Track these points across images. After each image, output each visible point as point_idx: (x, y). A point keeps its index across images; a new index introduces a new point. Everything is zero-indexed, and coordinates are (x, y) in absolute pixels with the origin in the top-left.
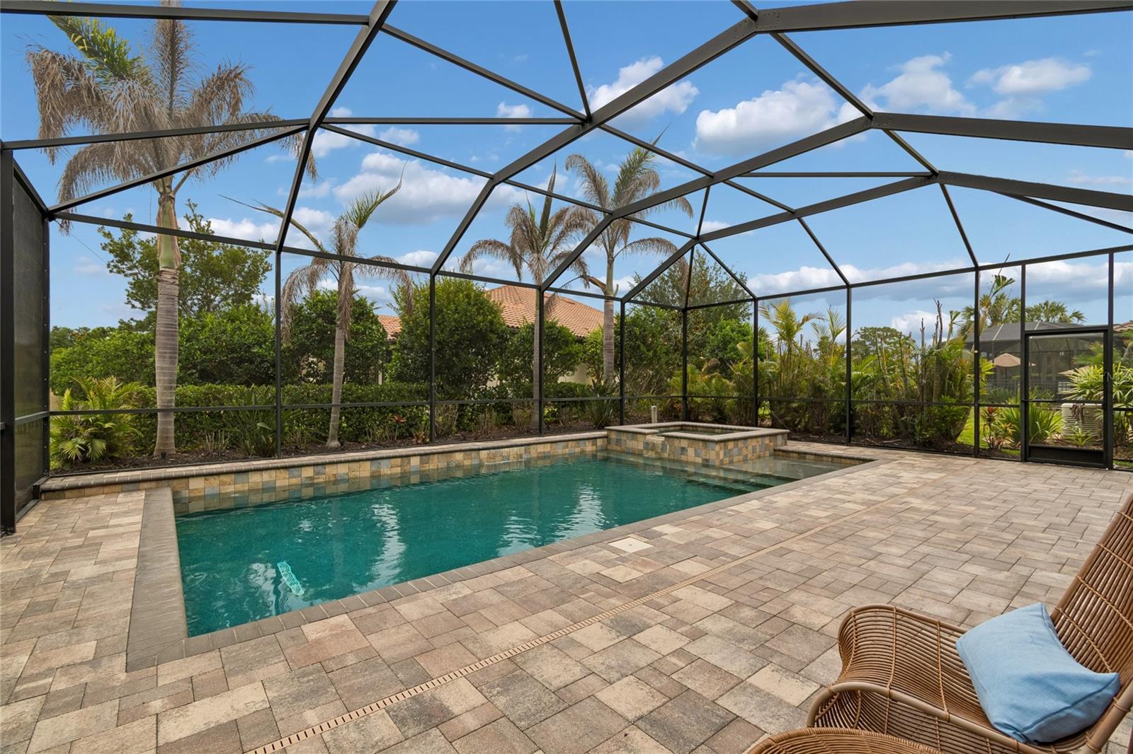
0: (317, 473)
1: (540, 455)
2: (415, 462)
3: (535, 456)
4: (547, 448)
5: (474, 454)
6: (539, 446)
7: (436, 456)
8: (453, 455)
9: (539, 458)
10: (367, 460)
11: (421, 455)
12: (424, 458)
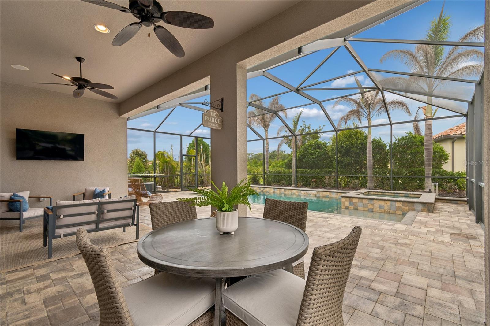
0: (263, 189)
1: (324, 196)
2: (283, 190)
3: (322, 196)
4: (327, 194)
5: (299, 191)
6: (323, 192)
7: (288, 190)
8: (293, 190)
9: (323, 197)
10: (272, 188)
11: (284, 189)
12: (285, 190)
